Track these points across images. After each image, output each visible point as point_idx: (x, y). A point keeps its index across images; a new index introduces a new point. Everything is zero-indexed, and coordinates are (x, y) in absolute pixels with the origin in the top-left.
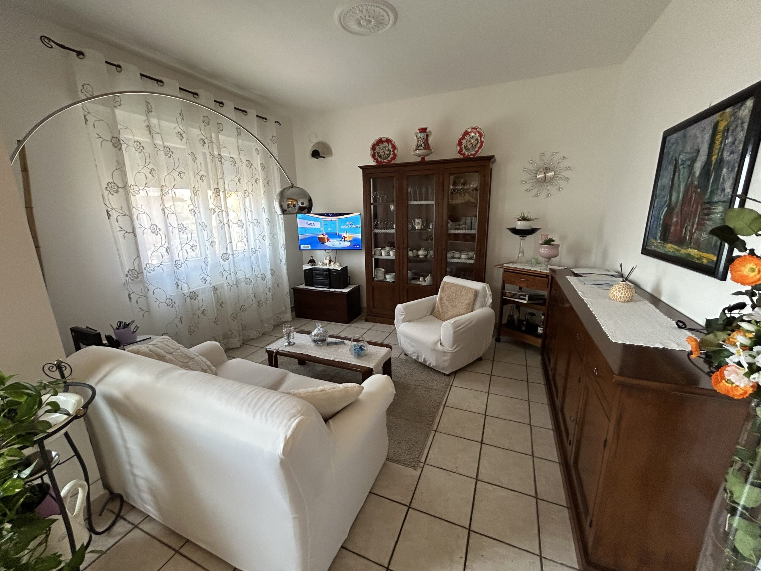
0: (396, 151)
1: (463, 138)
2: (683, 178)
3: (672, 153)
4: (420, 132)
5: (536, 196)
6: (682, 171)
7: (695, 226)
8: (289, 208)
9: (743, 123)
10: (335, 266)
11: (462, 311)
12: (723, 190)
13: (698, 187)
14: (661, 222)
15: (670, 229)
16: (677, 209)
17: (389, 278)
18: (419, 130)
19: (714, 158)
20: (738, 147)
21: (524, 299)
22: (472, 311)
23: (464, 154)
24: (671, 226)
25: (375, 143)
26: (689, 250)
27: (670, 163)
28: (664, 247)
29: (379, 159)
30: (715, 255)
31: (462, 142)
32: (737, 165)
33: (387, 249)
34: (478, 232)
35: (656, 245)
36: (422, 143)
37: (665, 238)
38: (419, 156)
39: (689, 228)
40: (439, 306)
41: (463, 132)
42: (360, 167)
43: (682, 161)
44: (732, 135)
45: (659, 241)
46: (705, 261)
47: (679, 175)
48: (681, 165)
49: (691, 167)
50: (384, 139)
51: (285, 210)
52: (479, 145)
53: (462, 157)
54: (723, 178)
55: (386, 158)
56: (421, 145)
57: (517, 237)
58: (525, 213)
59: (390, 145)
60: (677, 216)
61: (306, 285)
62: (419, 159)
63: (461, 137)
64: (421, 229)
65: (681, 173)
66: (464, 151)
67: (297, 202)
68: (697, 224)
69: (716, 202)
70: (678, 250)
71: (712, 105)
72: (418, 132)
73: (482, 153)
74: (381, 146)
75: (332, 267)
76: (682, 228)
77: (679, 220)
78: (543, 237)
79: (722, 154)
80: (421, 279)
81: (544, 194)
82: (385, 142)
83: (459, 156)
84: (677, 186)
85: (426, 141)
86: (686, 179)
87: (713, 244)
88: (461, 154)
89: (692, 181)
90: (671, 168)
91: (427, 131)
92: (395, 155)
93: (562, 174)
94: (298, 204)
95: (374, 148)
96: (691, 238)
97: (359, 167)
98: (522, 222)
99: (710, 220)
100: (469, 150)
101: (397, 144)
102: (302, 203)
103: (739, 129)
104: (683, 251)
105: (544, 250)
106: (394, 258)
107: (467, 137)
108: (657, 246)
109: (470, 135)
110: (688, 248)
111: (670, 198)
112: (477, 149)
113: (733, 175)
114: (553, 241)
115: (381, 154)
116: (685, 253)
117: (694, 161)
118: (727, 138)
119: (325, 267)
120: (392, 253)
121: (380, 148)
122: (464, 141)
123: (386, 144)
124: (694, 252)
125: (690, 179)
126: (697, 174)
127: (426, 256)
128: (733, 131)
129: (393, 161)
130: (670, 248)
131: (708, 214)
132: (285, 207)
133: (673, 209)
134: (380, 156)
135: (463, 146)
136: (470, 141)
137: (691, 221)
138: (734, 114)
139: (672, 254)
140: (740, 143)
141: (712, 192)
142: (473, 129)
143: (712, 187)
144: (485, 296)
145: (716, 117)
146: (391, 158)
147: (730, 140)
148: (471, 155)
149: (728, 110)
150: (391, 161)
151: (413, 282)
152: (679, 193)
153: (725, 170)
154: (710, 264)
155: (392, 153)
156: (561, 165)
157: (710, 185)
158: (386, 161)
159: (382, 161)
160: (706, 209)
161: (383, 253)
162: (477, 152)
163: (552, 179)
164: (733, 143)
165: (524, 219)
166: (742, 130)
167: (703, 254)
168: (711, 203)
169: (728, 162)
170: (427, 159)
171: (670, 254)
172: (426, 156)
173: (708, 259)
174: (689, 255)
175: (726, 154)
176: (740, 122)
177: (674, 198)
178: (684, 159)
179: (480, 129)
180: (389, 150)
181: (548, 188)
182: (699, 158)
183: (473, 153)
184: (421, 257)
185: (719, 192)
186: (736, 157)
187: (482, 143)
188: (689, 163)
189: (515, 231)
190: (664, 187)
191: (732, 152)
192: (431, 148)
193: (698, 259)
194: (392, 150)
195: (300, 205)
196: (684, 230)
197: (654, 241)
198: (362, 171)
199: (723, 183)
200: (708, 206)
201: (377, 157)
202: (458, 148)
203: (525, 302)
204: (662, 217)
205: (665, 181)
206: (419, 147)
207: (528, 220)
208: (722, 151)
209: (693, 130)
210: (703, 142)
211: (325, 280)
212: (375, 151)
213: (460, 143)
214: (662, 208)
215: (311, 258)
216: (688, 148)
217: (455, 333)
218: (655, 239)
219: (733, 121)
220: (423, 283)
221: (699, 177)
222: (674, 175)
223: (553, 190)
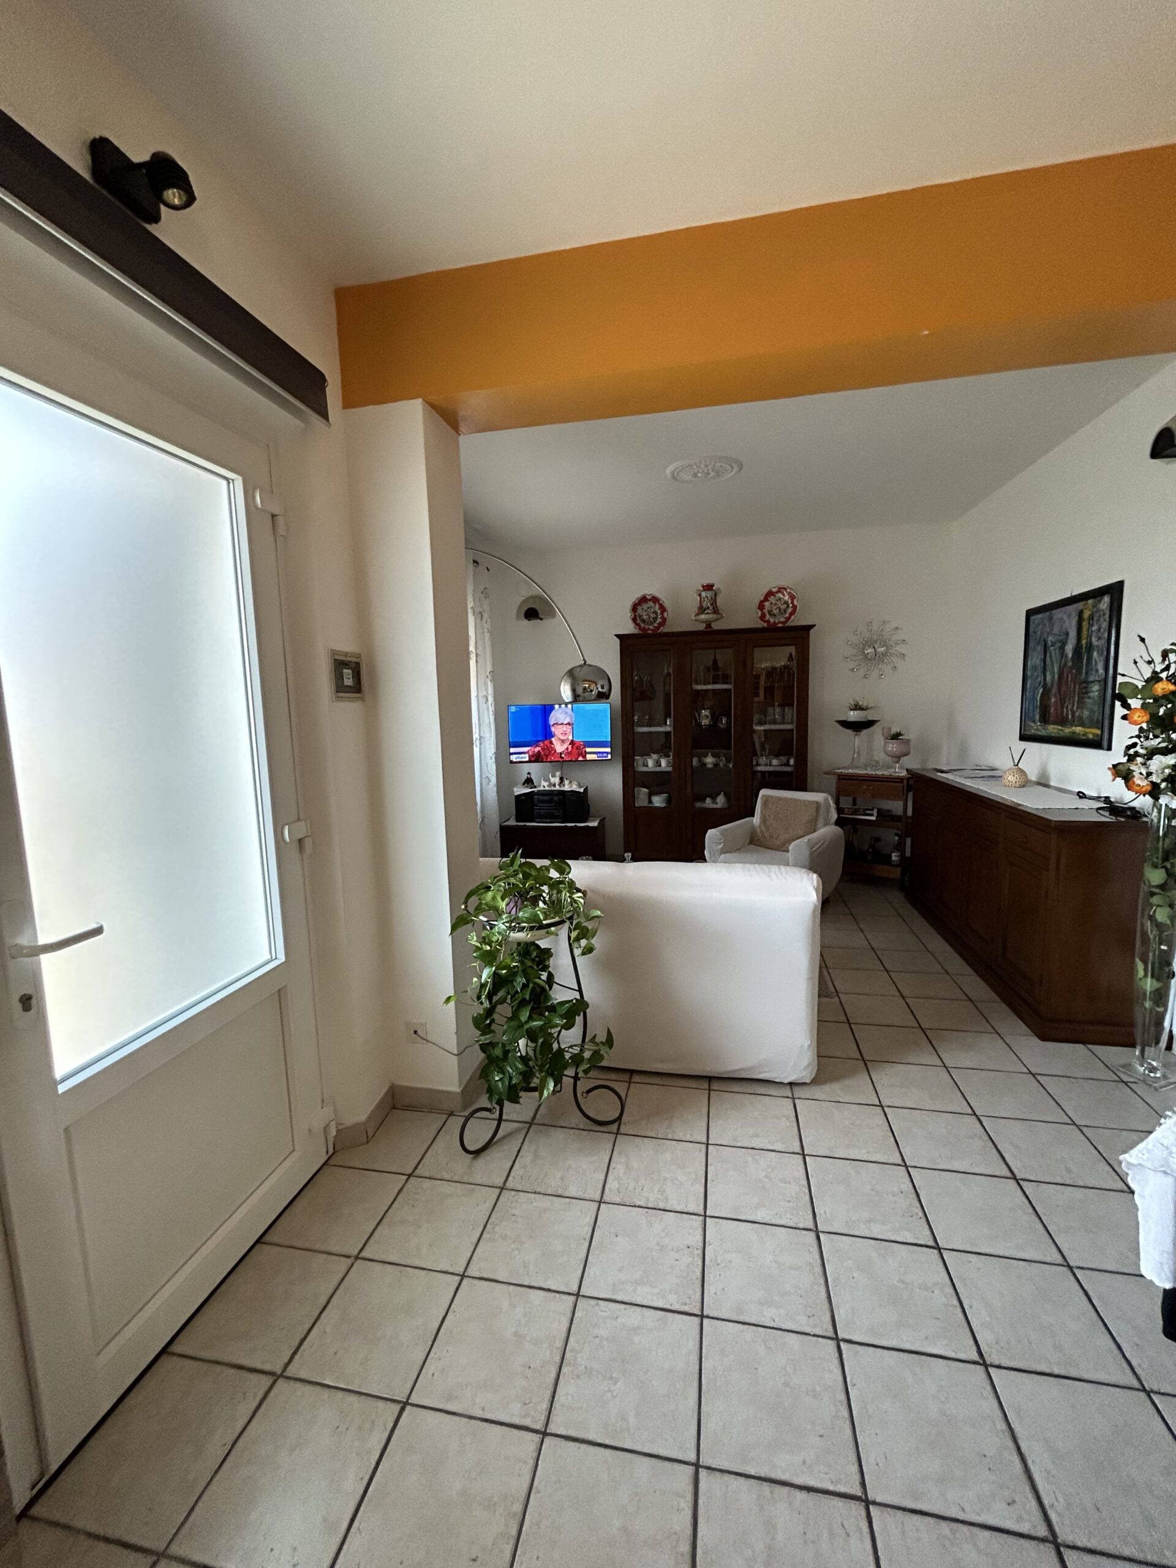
0: (665, 614)
1: (766, 599)
2: (1056, 660)
3: (1039, 633)
4: (704, 590)
5: (865, 677)
6: (1053, 652)
7: (1076, 704)
8: (584, 692)
9: (1104, 614)
10: (571, 787)
11: (800, 832)
12: (1097, 671)
13: (1073, 667)
14: (1038, 704)
15: (1049, 710)
16: (1054, 690)
17: (658, 801)
18: (703, 586)
19: (1084, 642)
20: (1103, 634)
21: (872, 815)
22: (814, 831)
23: (768, 622)
24: (1050, 707)
25: (637, 602)
26: (1074, 728)
27: (1038, 643)
28: (1045, 729)
29: (642, 625)
30: (1098, 728)
31: (764, 606)
32: (1105, 649)
33: (655, 756)
34: (797, 727)
35: (1036, 728)
36: (709, 605)
37: (1045, 719)
38: (703, 622)
39: (1070, 707)
40: (764, 830)
41: (765, 591)
42: (618, 636)
43: (1052, 642)
44: (1097, 623)
45: (1039, 724)
46: (1091, 736)
47: (1051, 656)
48: (1052, 646)
49: (1062, 649)
50: (649, 597)
51: (579, 696)
52: (790, 610)
53: (765, 625)
54: (1096, 661)
55: (651, 624)
56: (708, 608)
57: (850, 732)
58: (858, 700)
59: (657, 606)
60: (1055, 697)
61: (517, 821)
62: (702, 627)
63: (762, 598)
64: (709, 725)
65: (1053, 655)
66: (768, 617)
67: (596, 685)
68: (1078, 703)
69: (1093, 682)
70: (1061, 730)
71: (1074, 594)
72: (702, 589)
73: (796, 621)
74: (645, 606)
75: (567, 788)
76: (1062, 707)
77: (1059, 701)
78: (885, 730)
79: (1091, 639)
80: (708, 800)
81: (875, 673)
82: (650, 600)
83: (760, 624)
84: (1050, 667)
85: (714, 602)
86: (1059, 659)
87: (1095, 719)
88: (765, 622)
89: (1065, 664)
90: (1040, 648)
91: (714, 588)
92: (664, 620)
93: (897, 649)
94: (597, 688)
95: (634, 609)
96: (1073, 716)
97: (616, 635)
98: (856, 712)
99: (1089, 698)
100: (775, 615)
101: (667, 604)
102: (602, 687)
103: (1102, 619)
104: (1067, 731)
105: (893, 747)
106: (670, 769)
107: (772, 599)
108: (1037, 730)
109: (775, 596)
110: (1072, 726)
111: (1045, 679)
112: (787, 615)
113: (1103, 658)
114: (902, 735)
115: (645, 617)
116: (1070, 732)
117: (1064, 643)
118: (1092, 625)
119: (553, 788)
120: (663, 762)
121: (643, 609)
122: (767, 604)
123: (651, 604)
124: (1078, 729)
125: (1063, 660)
126: (1070, 655)
127: (716, 765)
128: (1098, 620)
129: (662, 628)
130: (1053, 729)
131: (1087, 693)
132: (580, 691)
133: (1050, 690)
134: (643, 621)
135: (766, 611)
136: (776, 604)
137: (1071, 701)
138: (1094, 606)
139: (1057, 735)
140: (1105, 630)
141: (1087, 673)
142: (780, 588)
143: (1086, 668)
144: (828, 811)
145: (1080, 605)
146: (658, 624)
147: (1095, 628)
148: (779, 622)
149: (1090, 601)
150: (658, 628)
151: (698, 805)
152: (1053, 673)
153: (1095, 654)
154: (1096, 738)
155: (659, 616)
156: (895, 638)
157: (1084, 666)
158: (651, 627)
159: (647, 627)
160: (1084, 688)
161: (650, 763)
162: (788, 619)
163: (884, 654)
164: (1099, 630)
165: (857, 707)
166: (1105, 620)
167: (1087, 730)
168: (1087, 682)
169: (1097, 646)
170: (716, 626)
171: (1053, 735)
172: (714, 621)
173: (1094, 734)
174: (1074, 733)
175: (1094, 639)
176: (1102, 613)
177: (1048, 678)
178: (1053, 640)
179: (791, 589)
180: (655, 612)
181: (880, 666)
182: (1069, 641)
183: (782, 620)
184: (710, 766)
185: (1094, 672)
186: (1103, 642)
187: (795, 607)
188: (1060, 644)
189: (846, 724)
190: (1035, 668)
191: (1099, 638)
192: (721, 612)
193: (1083, 735)
194: (659, 612)
195: (600, 689)
196: (1065, 710)
197: (1033, 724)
198: (618, 641)
199: (1096, 664)
200: (1085, 685)
201: (638, 621)
202: (760, 613)
203: (873, 818)
204: (1038, 699)
205: (1036, 660)
206: (705, 610)
207: (861, 709)
208: (1089, 637)
209: (1058, 614)
210: (1070, 625)
211: (556, 809)
212: (637, 614)
213: (761, 606)
214: (1035, 689)
215: (529, 776)
216: (1056, 630)
217: (811, 854)
218: (1034, 722)
219: (1097, 612)
220: (715, 806)
221: (1072, 658)
222: (1045, 656)
223: (887, 669)
